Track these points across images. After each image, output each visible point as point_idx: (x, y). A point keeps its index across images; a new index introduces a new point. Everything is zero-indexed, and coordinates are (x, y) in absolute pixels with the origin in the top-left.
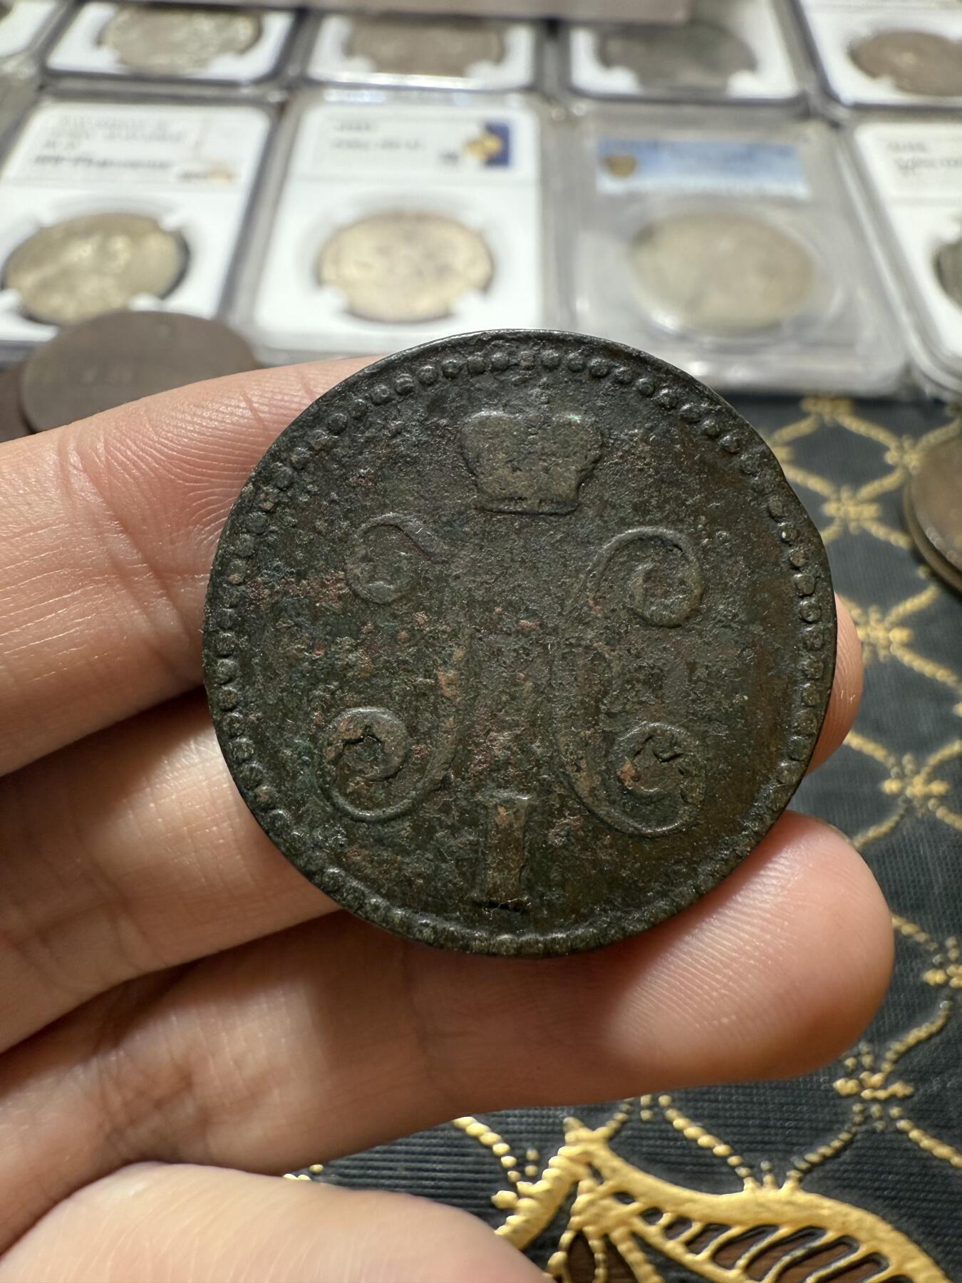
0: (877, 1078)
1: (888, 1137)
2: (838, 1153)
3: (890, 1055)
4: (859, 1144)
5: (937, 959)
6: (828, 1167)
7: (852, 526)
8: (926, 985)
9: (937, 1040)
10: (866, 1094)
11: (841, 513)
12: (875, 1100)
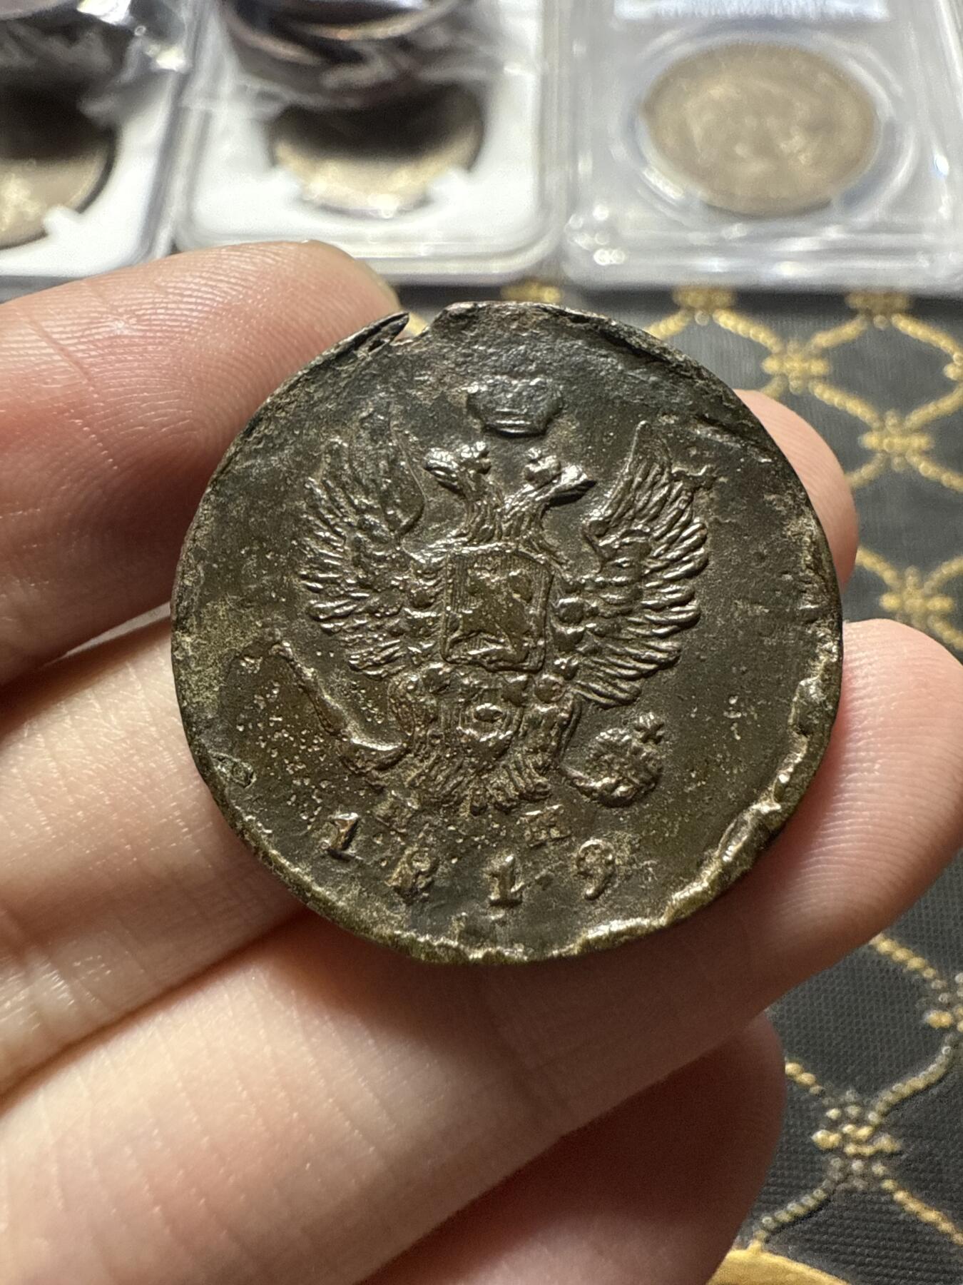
0: (864, 1132)
1: (869, 1197)
2: (811, 1213)
3: (880, 1106)
4: (836, 1204)
5: (944, 998)
6: (797, 1227)
7: (896, 460)
8: (929, 1028)
9: (935, 1091)
10: (850, 1149)
11: (885, 447)
12: (858, 1156)
